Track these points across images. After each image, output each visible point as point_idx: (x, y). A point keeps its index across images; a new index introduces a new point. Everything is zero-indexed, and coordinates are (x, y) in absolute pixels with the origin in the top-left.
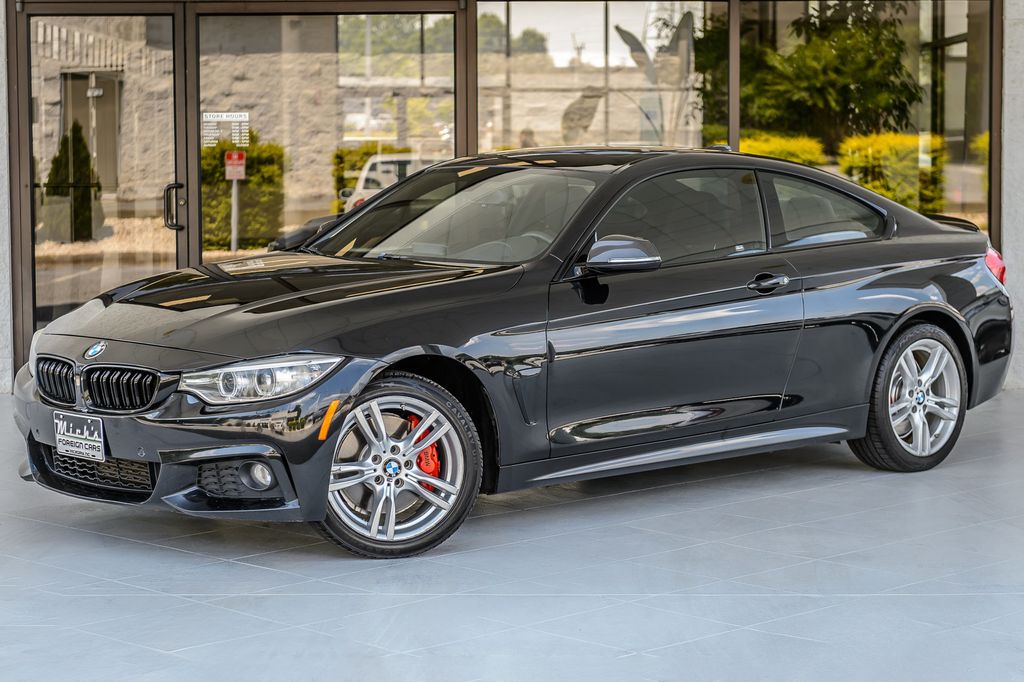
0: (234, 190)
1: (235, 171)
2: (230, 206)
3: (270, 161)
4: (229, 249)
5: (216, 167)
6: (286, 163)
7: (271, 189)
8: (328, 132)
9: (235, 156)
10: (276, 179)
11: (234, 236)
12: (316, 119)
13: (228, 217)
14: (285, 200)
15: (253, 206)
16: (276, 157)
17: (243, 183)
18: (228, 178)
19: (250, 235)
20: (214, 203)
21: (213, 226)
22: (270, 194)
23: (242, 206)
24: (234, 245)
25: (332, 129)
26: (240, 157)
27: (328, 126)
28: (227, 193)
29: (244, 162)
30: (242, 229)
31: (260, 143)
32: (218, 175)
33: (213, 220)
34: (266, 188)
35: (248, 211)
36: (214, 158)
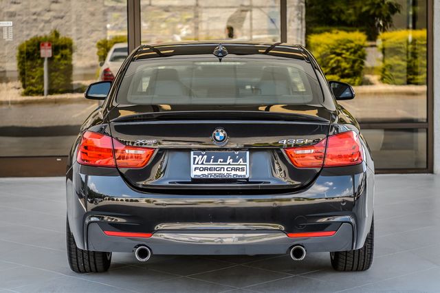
0: (46, 63)
1: (46, 52)
2: (43, 72)
3: (64, 47)
4: (43, 95)
5: (35, 50)
6: (74, 48)
7: (66, 62)
8: (100, 31)
9: (46, 44)
10: (68, 56)
11: (46, 88)
12: (93, 24)
13: (42, 77)
14: (74, 68)
15: (56, 71)
16: (68, 45)
17: (50, 59)
18: (42, 56)
19: (54, 87)
20: (34, 70)
21: (34, 81)
22: (65, 64)
23: (50, 71)
24: (45, 93)
25: (102, 29)
26: (49, 45)
27: (100, 27)
28: (41, 65)
29: (50, 47)
30: (50, 84)
31: (60, 37)
32: (36, 55)
33: (33, 78)
34: (63, 62)
35: (53, 74)
36: (34, 45)
